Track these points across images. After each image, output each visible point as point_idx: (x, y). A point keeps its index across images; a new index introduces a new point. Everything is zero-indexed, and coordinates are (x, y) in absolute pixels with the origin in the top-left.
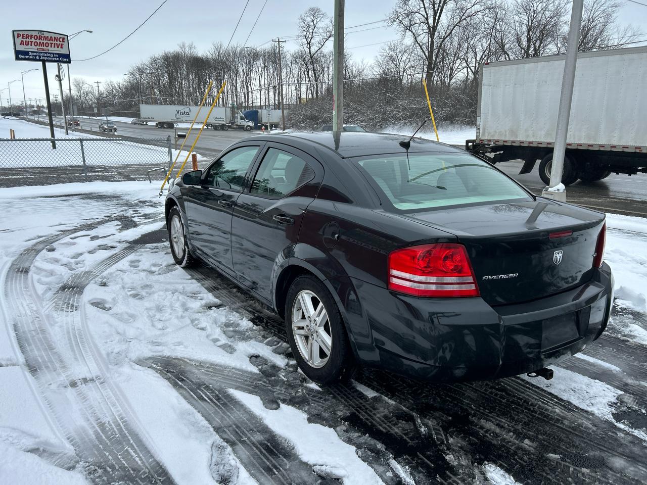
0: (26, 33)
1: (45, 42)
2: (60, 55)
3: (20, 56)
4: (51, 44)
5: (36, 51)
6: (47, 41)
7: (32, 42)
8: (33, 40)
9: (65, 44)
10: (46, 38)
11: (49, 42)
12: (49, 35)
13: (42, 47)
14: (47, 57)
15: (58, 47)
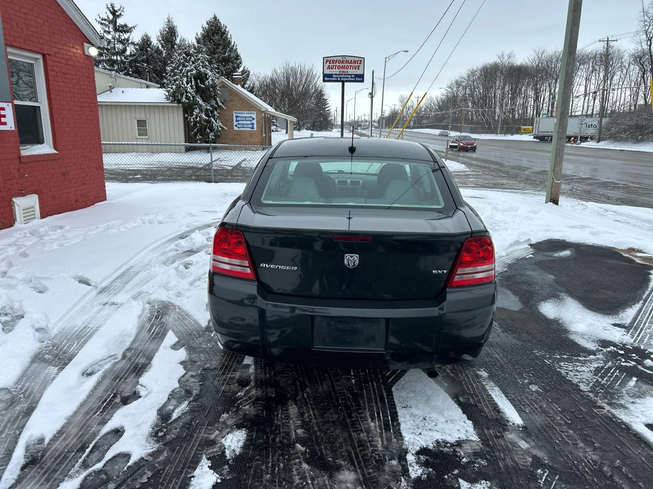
0: (332, 59)
1: (346, 65)
2: (356, 76)
3: (326, 79)
4: (351, 66)
5: (339, 73)
6: (348, 64)
7: (336, 66)
8: (337, 64)
9: (361, 66)
10: (347, 62)
11: (349, 65)
12: (350, 59)
13: (343, 70)
14: (346, 78)
15: (355, 69)
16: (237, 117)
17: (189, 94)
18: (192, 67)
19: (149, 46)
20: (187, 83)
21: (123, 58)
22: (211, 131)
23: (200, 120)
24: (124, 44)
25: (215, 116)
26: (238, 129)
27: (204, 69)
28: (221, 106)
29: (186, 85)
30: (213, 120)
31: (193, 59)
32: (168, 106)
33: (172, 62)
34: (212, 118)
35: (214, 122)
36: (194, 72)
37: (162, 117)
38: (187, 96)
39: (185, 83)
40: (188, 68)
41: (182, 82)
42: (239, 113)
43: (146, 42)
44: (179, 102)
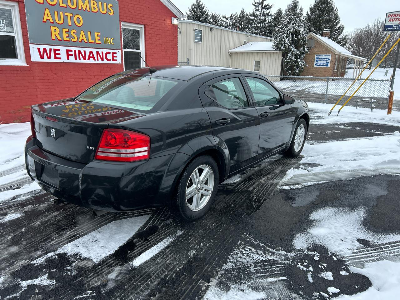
0: (394, 13)
3: (387, 29)
5: (398, 24)
7: (397, 19)
8: (398, 17)
16: (317, 58)
17: (286, 45)
18: (291, 27)
19: (280, 16)
20: (286, 38)
21: (264, 25)
22: (298, 67)
23: (291, 61)
24: (265, 16)
25: (301, 58)
26: (317, 66)
27: (299, 28)
28: (306, 51)
29: (285, 39)
30: (299, 60)
31: (293, 22)
32: (274, 52)
33: (280, 25)
34: (299, 59)
35: (300, 62)
36: (292, 30)
37: (269, 60)
38: (285, 45)
39: (285, 37)
40: (289, 28)
41: (283, 37)
42: (319, 56)
43: (279, 13)
44: (280, 50)
